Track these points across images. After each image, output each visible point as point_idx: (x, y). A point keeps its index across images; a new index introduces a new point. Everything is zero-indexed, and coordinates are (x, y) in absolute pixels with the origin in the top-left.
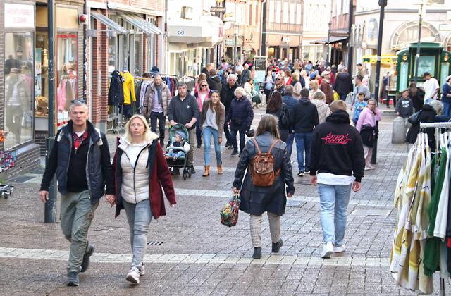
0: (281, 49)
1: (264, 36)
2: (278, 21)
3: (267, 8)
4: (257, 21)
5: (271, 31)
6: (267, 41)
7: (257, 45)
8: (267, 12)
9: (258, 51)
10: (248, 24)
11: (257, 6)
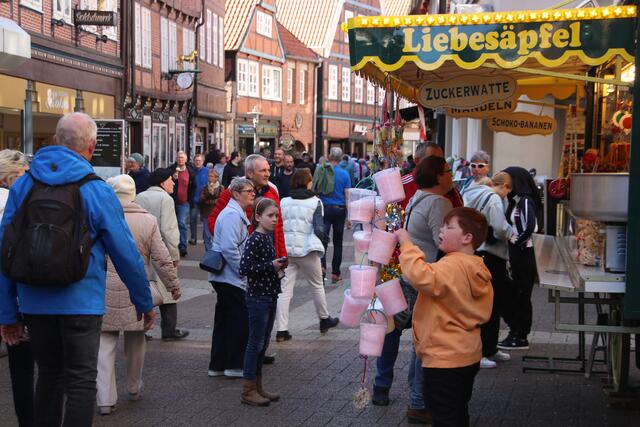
0: (353, 144)
1: (320, 122)
2: (346, 99)
3: (325, 76)
4: (306, 96)
5: (333, 114)
6: (325, 129)
7: (306, 136)
8: (325, 83)
9: (310, 146)
10: (290, 101)
11: (306, 73)
